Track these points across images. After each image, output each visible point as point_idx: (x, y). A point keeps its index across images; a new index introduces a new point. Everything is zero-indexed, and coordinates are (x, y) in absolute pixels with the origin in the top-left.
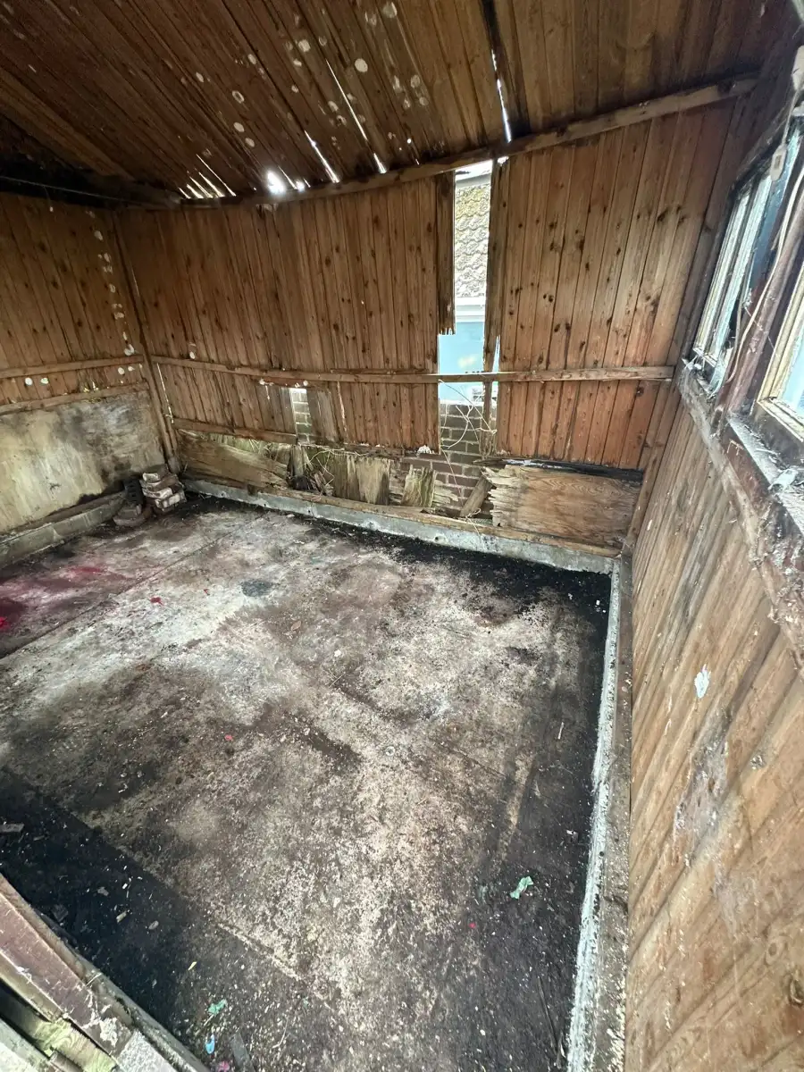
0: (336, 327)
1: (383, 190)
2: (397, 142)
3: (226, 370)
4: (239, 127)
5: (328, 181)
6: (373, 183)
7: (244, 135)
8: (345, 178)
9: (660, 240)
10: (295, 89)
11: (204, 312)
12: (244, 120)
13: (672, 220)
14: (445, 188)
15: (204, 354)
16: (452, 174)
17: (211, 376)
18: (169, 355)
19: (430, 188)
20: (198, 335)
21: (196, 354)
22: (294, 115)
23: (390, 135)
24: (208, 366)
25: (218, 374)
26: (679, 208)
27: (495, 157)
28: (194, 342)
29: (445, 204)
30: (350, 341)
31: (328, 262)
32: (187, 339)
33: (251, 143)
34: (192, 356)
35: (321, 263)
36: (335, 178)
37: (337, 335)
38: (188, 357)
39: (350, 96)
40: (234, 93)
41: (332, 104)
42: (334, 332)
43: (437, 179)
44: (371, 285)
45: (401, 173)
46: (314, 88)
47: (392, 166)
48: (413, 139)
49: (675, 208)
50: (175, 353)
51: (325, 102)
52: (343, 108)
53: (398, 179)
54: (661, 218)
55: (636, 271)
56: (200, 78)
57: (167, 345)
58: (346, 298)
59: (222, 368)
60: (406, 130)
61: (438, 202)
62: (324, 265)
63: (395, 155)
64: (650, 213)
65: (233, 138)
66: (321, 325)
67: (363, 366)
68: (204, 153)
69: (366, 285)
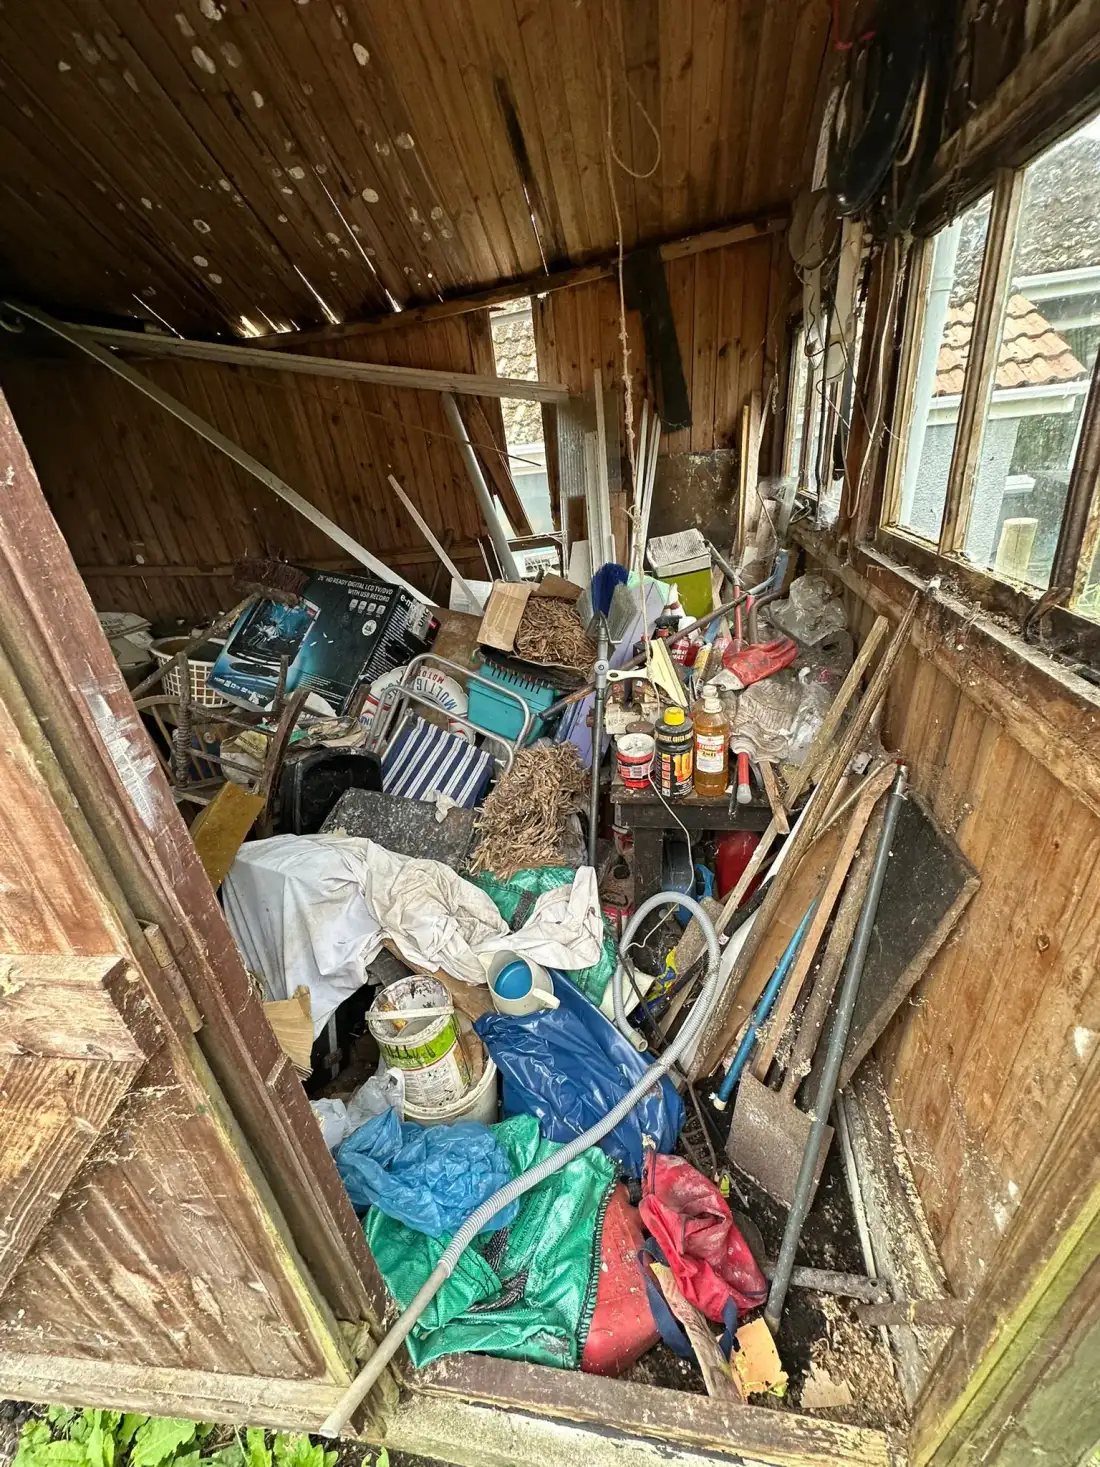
0: (357, 499)
1: (402, 328)
2: (416, 277)
3: (199, 573)
4: (201, 261)
5: (325, 321)
6: (386, 323)
7: (206, 271)
8: (349, 317)
9: (725, 375)
10: (282, 219)
11: (154, 499)
12: (207, 253)
13: (733, 353)
14: (479, 328)
15: (160, 556)
16: (486, 312)
17: (174, 586)
18: (101, 563)
19: (459, 328)
20: (148, 530)
21: (146, 555)
22: (278, 244)
23: (406, 269)
24: (170, 571)
25: (185, 582)
26: (738, 342)
27: (533, 292)
28: (141, 540)
29: (481, 345)
30: (379, 516)
31: (336, 419)
32: (128, 537)
33: (218, 279)
34: (140, 559)
35: (325, 421)
36: (334, 319)
37: (360, 508)
38: (134, 562)
39: (355, 228)
40: (196, 222)
41: (331, 235)
42: (354, 506)
43: (467, 317)
44: (398, 444)
45: (424, 311)
46: (308, 217)
47: (407, 305)
48: (435, 274)
49: (734, 343)
50: (110, 560)
51: (322, 233)
52: (346, 240)
53: (419, 318)
54: (723, 352)
55: (706, 406)
56: (148, 204)
57: (95, 549)
58: (366, 462)
59: (193, 571)
60: (427, 265)
61: (472, 341)
62: (330, 422)
63: (411, 290)
64: (710, 348)
65: (190, 274)
66: (336, 499)
67: (399, 544)
68: (145, 292)
69: (391, 444)
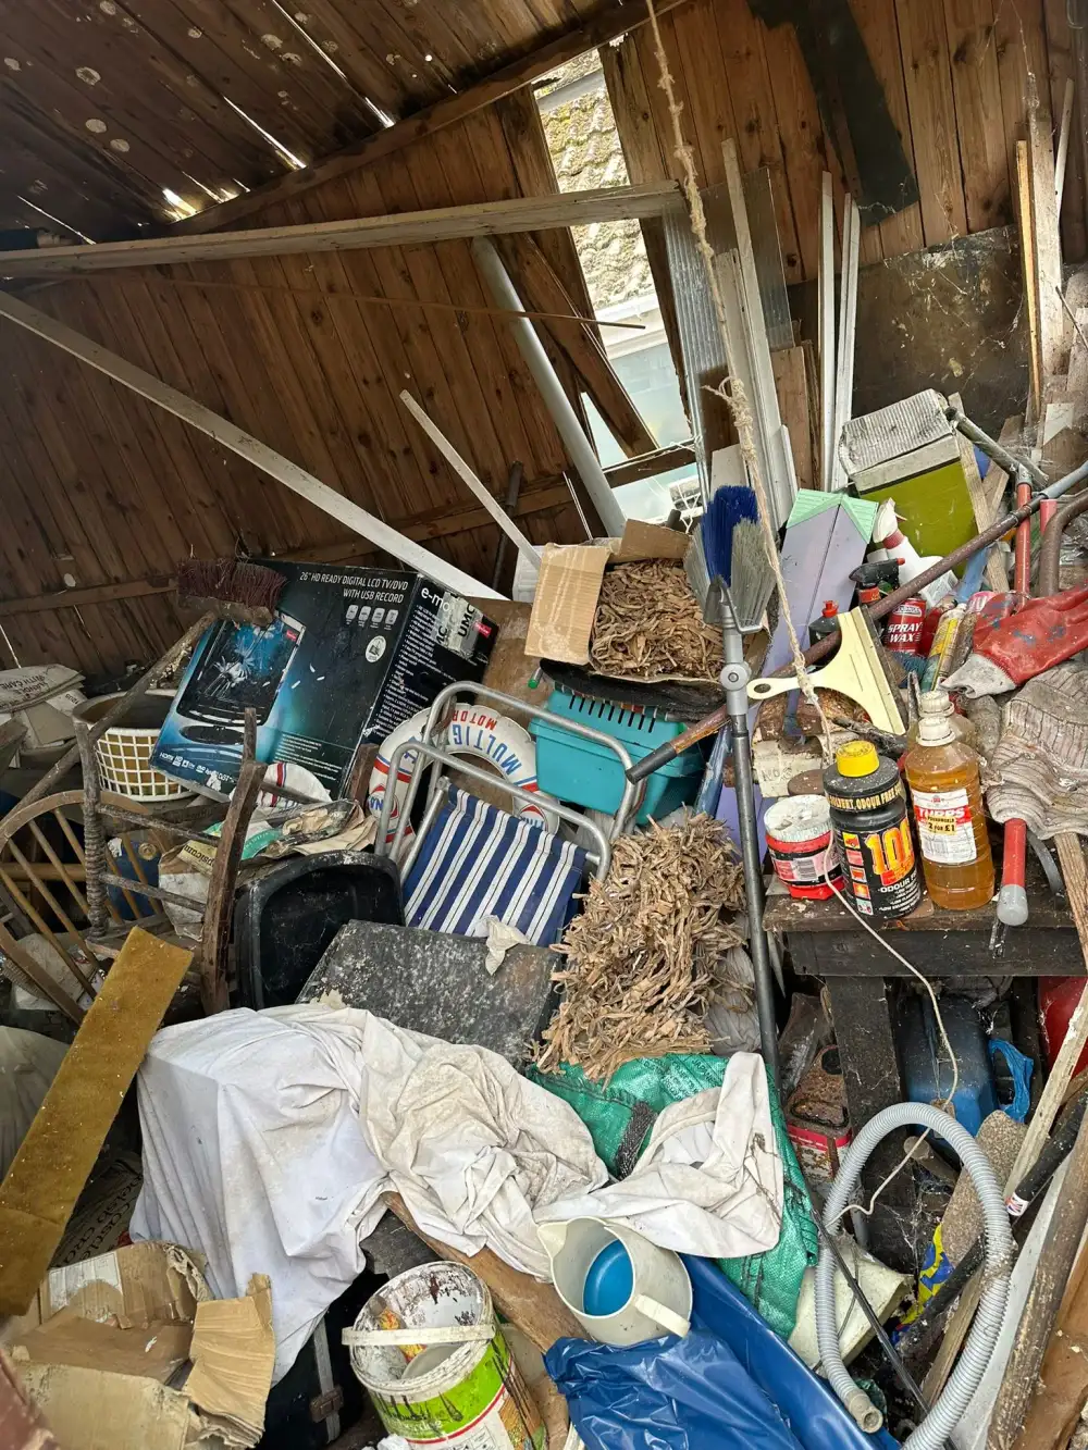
0: (364, 438)
1: (398, 152)
2: (406, 67)
3: (151, 590)
4: (96, 126)
5: (284, 169)
6: (373, 150)
7: (104, 139)
8: (317, 157)
9: (973, 96)
10: (194, 34)
11: (79, 487)
12: (103, 112)
13: (983, 53)
14: (521, 122)
15: (94, 571)
16: (527, 92)
17: (118, 613)
18: (20, 595)
19: (489, 129)
20: (76, 537)
21: (78, 574)
22: (196, 73)
23: (389, 58)
24: (109, 591)
25: (132, 605)
26: (988, 30)
27: (599, 39)
28: (69, 552)
29: (527, 148)
30: (400, 456)
31: (317, 316)
32: (51, 549)
33: (122, 146)
34: (70, 581)
35: (304, 325)
36: (296, 162)
37: (371, 453)
38: (62, 586)
39: (300, 17)
40: (79, 72)
41: (269, 38)
42: (362, 450)
43: (499, 108)
44: (416, 337)
45: (428, 116)
46: (231, 19)
47: (403, 111)
48: (435, 54)
49: (980, 34)
50: (31, 587)
51: (255, 39)
52: (292, 38)
53: (422, 129)
54: (962, 55)
55: (944, 160)
56: (12, 64)
57: (11, 575)
58: (371, 377)
59: (142, 588)
60: (421, 42)
61: (512, 146)
62: (309, 322)
63: (403, 88)
64: (935, 53)
65: (90, 151)
66: (332, 443)
67: (439, 502)
68: (32, 190)
69: (406, 340)
